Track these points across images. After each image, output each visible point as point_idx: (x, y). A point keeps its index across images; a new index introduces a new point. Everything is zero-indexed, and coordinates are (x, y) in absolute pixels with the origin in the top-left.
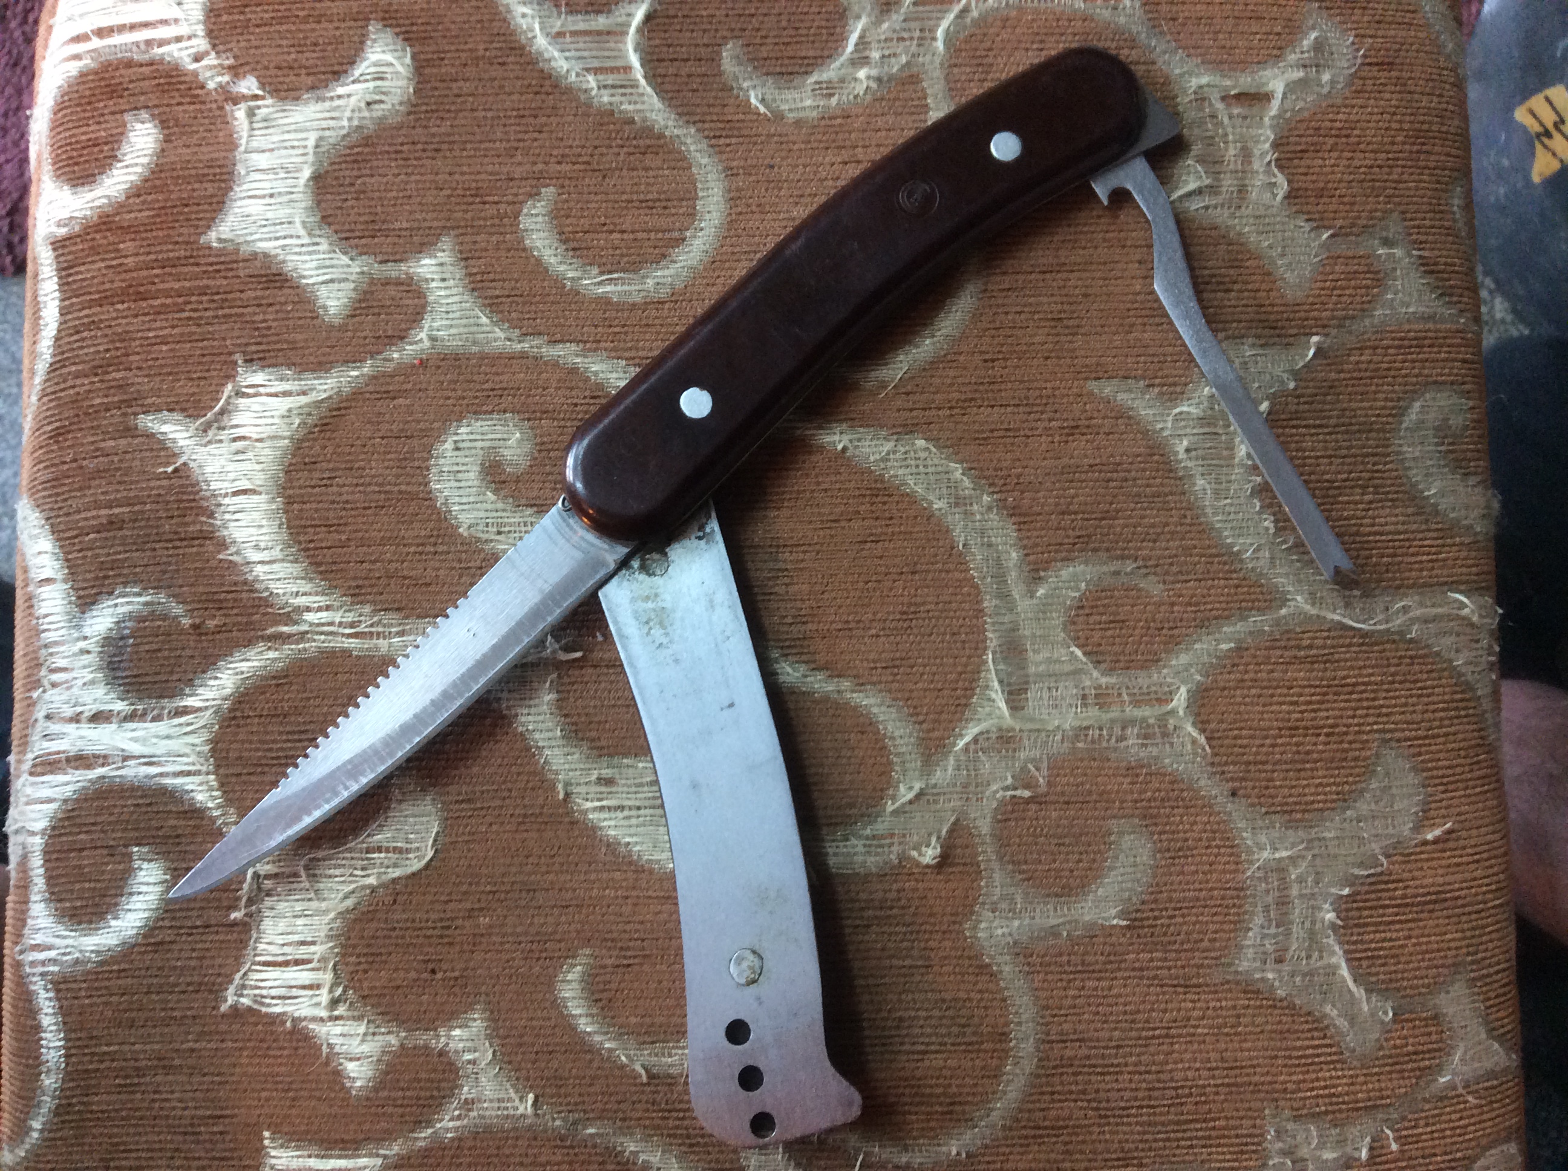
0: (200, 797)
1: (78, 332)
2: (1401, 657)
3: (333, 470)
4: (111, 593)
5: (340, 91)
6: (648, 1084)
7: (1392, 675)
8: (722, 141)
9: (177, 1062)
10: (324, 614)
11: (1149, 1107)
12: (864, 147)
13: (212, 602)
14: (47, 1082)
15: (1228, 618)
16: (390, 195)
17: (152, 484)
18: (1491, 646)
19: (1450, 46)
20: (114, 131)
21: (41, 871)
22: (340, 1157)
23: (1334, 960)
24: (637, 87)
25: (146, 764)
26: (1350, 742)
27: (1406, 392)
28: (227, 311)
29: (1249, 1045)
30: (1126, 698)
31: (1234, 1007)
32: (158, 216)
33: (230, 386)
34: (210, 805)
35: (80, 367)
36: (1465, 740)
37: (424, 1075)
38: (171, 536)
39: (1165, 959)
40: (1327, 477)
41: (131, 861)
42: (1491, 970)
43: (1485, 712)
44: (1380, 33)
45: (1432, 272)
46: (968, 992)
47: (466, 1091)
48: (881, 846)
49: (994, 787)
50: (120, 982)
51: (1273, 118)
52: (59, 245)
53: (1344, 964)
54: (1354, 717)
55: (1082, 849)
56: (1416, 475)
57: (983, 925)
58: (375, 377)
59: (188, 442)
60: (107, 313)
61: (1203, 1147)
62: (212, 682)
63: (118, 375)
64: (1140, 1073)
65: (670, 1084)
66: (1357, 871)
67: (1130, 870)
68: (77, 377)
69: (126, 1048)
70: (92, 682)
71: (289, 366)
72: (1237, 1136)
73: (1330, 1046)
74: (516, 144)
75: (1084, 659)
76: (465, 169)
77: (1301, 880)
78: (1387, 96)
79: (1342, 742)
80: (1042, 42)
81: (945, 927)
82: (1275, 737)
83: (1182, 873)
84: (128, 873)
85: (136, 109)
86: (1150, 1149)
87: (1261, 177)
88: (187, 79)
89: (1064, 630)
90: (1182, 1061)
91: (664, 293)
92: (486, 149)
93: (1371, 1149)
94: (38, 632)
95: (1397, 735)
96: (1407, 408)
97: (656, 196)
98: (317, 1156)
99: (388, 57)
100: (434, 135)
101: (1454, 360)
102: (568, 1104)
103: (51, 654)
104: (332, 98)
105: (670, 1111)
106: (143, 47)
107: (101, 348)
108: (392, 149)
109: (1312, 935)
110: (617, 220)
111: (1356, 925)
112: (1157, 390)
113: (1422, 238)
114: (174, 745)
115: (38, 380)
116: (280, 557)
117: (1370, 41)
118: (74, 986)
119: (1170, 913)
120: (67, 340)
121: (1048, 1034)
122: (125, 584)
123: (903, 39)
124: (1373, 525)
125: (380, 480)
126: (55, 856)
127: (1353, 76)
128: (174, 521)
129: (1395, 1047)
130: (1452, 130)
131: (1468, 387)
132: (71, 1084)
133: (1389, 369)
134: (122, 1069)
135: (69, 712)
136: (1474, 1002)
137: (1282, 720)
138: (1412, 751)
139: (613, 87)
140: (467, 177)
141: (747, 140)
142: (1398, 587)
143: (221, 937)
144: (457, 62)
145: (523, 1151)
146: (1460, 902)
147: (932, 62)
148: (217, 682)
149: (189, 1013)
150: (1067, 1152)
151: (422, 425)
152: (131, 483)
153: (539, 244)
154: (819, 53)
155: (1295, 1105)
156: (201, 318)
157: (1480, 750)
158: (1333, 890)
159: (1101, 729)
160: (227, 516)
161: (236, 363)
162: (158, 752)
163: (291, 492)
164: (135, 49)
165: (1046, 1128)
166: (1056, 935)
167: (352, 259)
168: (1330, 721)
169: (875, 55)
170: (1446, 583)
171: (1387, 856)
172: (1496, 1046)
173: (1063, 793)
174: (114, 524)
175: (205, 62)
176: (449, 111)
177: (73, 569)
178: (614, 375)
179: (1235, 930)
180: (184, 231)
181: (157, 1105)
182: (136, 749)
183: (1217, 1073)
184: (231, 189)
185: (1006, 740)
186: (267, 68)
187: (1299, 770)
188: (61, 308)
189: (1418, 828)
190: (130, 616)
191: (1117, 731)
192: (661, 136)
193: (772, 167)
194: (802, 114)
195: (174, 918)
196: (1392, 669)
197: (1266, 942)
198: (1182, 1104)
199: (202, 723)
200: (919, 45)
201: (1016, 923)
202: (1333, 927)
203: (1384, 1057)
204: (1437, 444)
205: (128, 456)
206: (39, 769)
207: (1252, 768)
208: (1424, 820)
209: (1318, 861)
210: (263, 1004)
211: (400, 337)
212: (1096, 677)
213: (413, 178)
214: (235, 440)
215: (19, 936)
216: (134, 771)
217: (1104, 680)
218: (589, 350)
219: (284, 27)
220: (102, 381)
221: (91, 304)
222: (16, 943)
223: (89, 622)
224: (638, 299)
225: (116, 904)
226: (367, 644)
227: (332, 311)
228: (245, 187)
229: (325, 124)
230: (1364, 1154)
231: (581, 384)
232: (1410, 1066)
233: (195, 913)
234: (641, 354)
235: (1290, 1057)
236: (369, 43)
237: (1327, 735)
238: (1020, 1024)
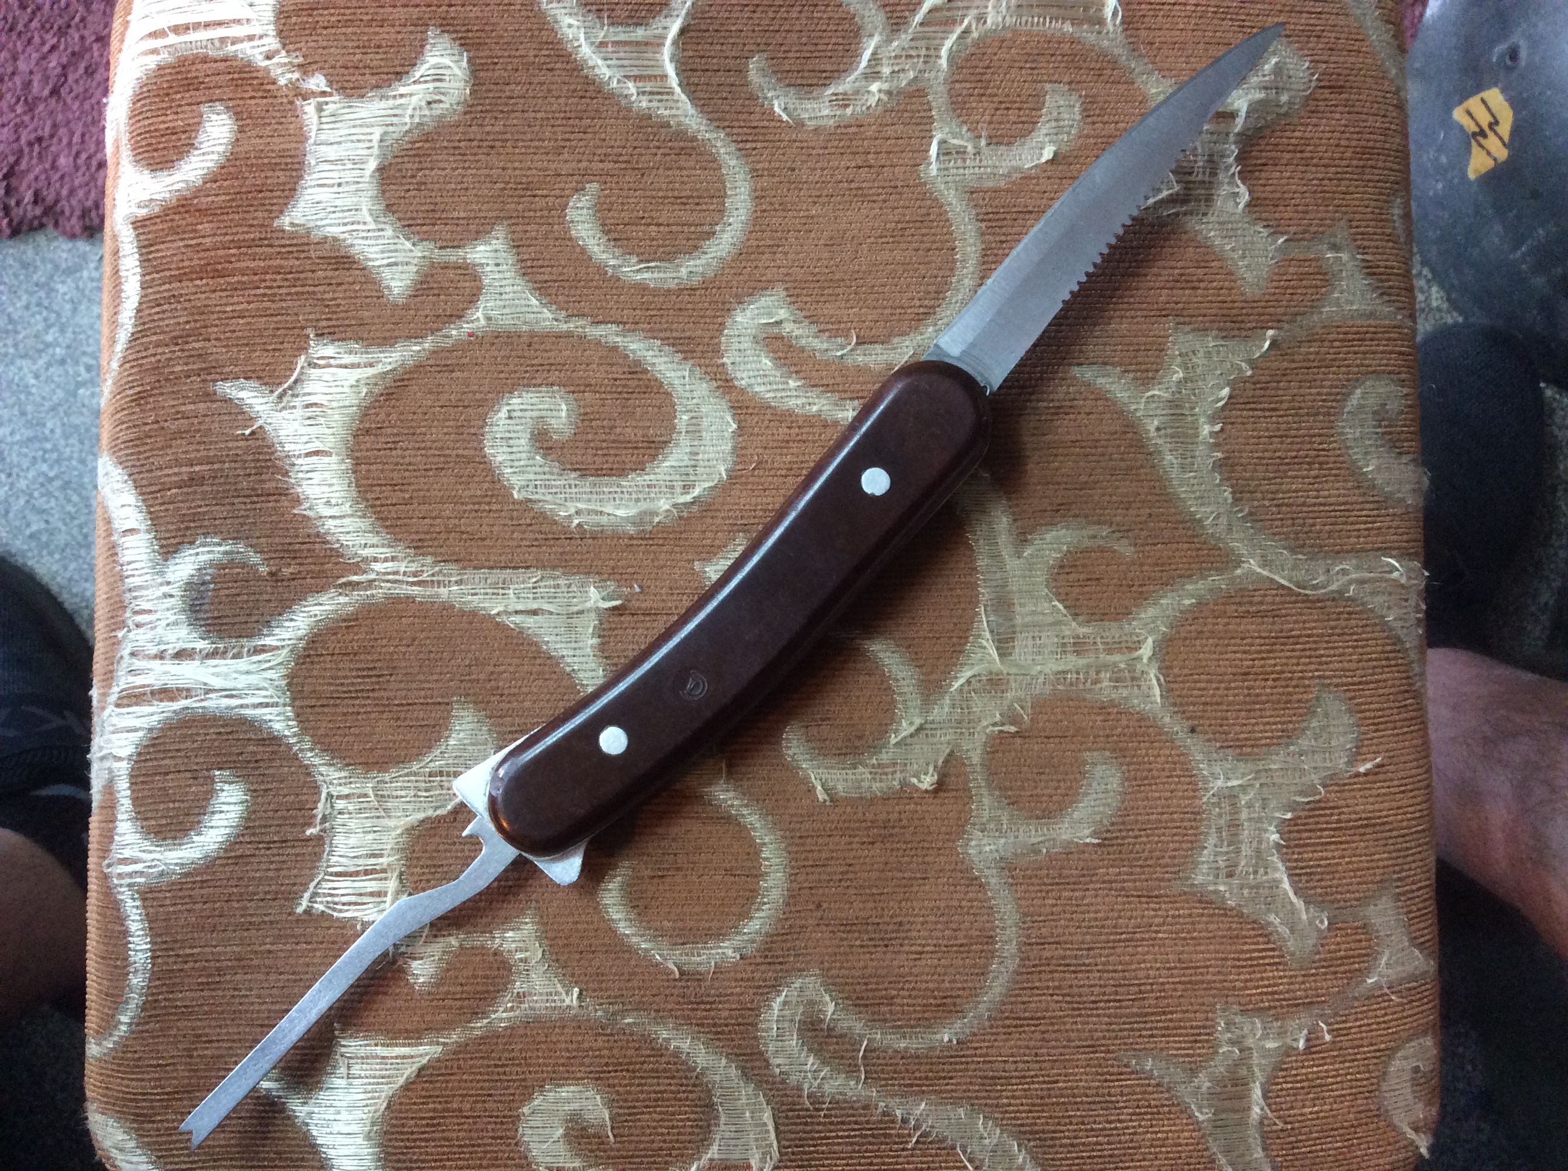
0: (277, 726)
1: (159, 305)
2: (1342, 613)
3: (397, 435)
4: (192, 543)
5: (402, 90)
6: (680, 980)
7: (1332, 628)
8: (749, 145)
9: (255, 962)
10: (390, 564)
11: (1115, 1001)
12: (876, 153)
13: (288, 553)
14: (135, 981)
15: (1190, 576)
16: (448, 187)
17: (230, 445)
18: (1418, 605)
19: (1394, 71)
20: (191, 121)
21: (128, 792)
22: (404, 1045)
23: (1277, 875)
24: (672, 93)
25: (226, 696)
26: (1295, 687)
27: (1348, 380)
28: (299, 289)
29: (1202, 948)
30: (1101, 647)
31: (1190, 915)
32: (233, 200)
33: (303, 358)
34: (287, 733)
35: (161, 337)
36: (1393, 686)
37: (480, 973)
38: (249, 492)
39: (1131, 874)
40: (1278, 454)
41: (213, 782)
42: (1414, 887)
43: (1412, 662)
44: (1333, 59)
45: (1374, 274)
46: (960, 900)
47: (518, 986)
48: (886, 774)
49: (985, 723)
50: (202, 891)
51: (1238, 134)
52: (139, 225)
53: (1286, 879)
54: (1298, 664)
55: (1060, 777)
56: (1356, 453)
57: (973, 843)
58: (434, 352)
59: (264, 407)
60: (187, 288)
61: (1163, 1036)
62: (287, 624)
63: (197, 345)
64: (1108, 971)
65: (699, 980)
66: (1298, 799)
67: (1101, 796)
68: (158, 346)
69: (208, 950)
70: (176, 623)
71: (356, 341)
72: (1192, 1027)
73: (1273, 950)
74: (562, 144)
75: (1064, 611)
76: (517, 164)
77: (1249, 805)
78: (1338, 116)
79: (1287, 686)
80: (1033, 61)
81: (940, 844)
82: (1230, 682)
83: (1147, 798)
84: (211, 793)
85: (211, 101)
86: (1116, 1038)
87: (1226, 187)
88: (259, 75)
89: (1047, 586)
90: (1144, 961)
91: (696, 280)
92: (537, 147)
93: (1308, 1040)
94: (122, 578)
95: (1335, 680)
96: (1349, 394)
97: (688, 193)
98: (383, 1045)
99: (446, 61)
100: (488, 133)
101: (1391, 353)
102: (609, 997)
103: (135, 598)
104: (395, 97)
105: (698, 1003)
106: (217, 44)
107: (181, 320)
108: (451, 145)
109: (1258, 852)
110: (654, 214)
111: (1297, 846)
112: (1131, 375)
113: (1366, 243)
114: (254, 679)
115: (119, 347)
116: (350, 512)
117: (1324, 66)
118: (161, 895)
119: (1137, 833)
120: (147, 312)
121: (1029, 937)
122: (206, 535)
123: (911, 56)
124: (1317, 497)
125: (439, 444)
126: (141, 779)
127: (1308, 98)
128: (252, 478)
129: (1330, 952)
130: (1395, 147)
131: (1403, 376)
132: (158, 983)
133: (1334, 360)
134: (204, 968)
135: (154, 650)
136: (1399, 914)
137: (1236, 666)
138: (1349, 695)
139: (651, 93)
140: (517, 172)
141: (771, 145)
142: (1338, 552)
143: (297, 851)
144: (510, 67)
145: (568, 1039)
146: (1387, 827)
147: (936, 78)
148: (292, 624)
149: (266, 919)
150: (1043, 1039)
151: (478, 396)
152: (211, 443)
153: (583, 234)
154: (835, 67)
155: (1243, 1000)
156: (275, 295)
157: (1407, 695)
158: (1277, 815)
159: (1078, 673)
160: (300, 475)
161: (308, 336)
162: (240, 686)
163: (358, 454)
164: (209, 45)
165: (1025, 1019)
166: (1038, 852)
167: (414, 245)
168: (1278, 668)
169: (886, 70)
170: (1379, 549)
171: (1325, 786)
172: (1417, 952)
173: (1044, 730)
174: (194, 480)
175: (275, 60)
176: (502, 112)
177: (155, 520)
178: (651, 353)
179: (1192, 849)
180: (260, 214)
181: (237, 1000)
182: (217, 683)
183: (1175, 972)
184: (301, 177)
185: (995, 683)
186: (332, 67)
187: (1249, 711)
188: (142, 283)
189: (1351, 763)
190: (211, 564)
191: (1093, 675)
192: (694, 139)
193: (793, 170)
194: (821, 123)
195: (254, 835)
196: (1332, 623)
197: (1219, 859)
198: (1144, 999)
199: (280, 660)
200: (925, 62)
201: (1002, 841)
202: (1278, 846)
203: (1320, 960)
204: (1375, 427)
205: (207, 419)
206: (125, 701)
207: (1209, 708)
208: (1357, 755)
209: (1265, 789)
210: (334, 910)
211: (458, 316)
212: (1073, 628)
213: (470, 171)
214: (307, 406)
215: (105, 851)
216: (215, 703)
217: (1083, 631)
218: (629, 331)
219: (350, 30)
220: (183, 350)
221: (171, 280)
222: (104, 858)
223: (172, 568)
224: (672, 285)
225: (199, 822)
226: (430, 591)
227: (396, 291)
228: (315, 176)
229: (389, 120)
230: (1301, 1044)
231: (621, 361)
232: (1342, 969)
233: (273, 829)
234: (675, 334)
235: (1239, 960)
236: (428, 47)
237: (1274, 680)
238: (1003, 929)
